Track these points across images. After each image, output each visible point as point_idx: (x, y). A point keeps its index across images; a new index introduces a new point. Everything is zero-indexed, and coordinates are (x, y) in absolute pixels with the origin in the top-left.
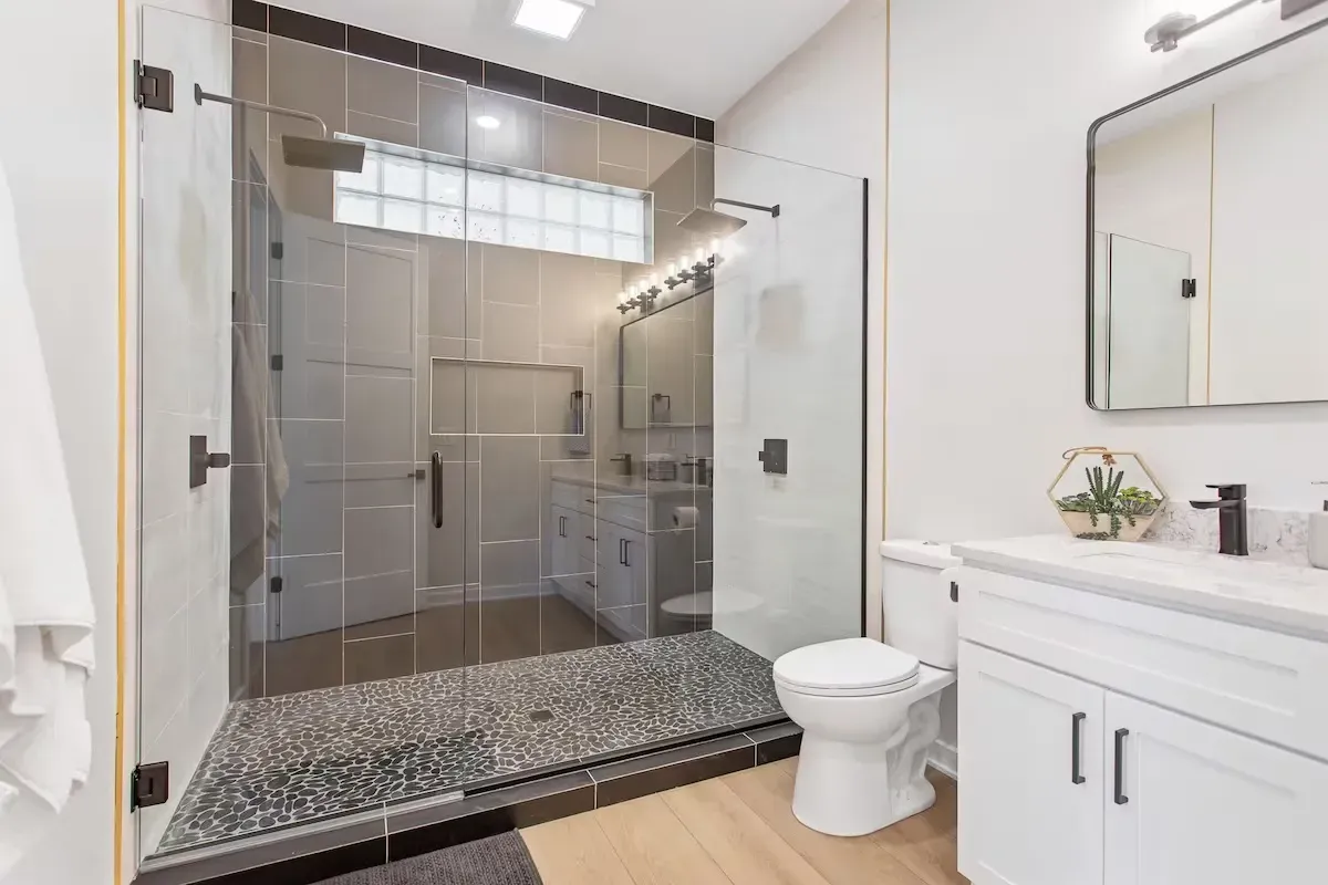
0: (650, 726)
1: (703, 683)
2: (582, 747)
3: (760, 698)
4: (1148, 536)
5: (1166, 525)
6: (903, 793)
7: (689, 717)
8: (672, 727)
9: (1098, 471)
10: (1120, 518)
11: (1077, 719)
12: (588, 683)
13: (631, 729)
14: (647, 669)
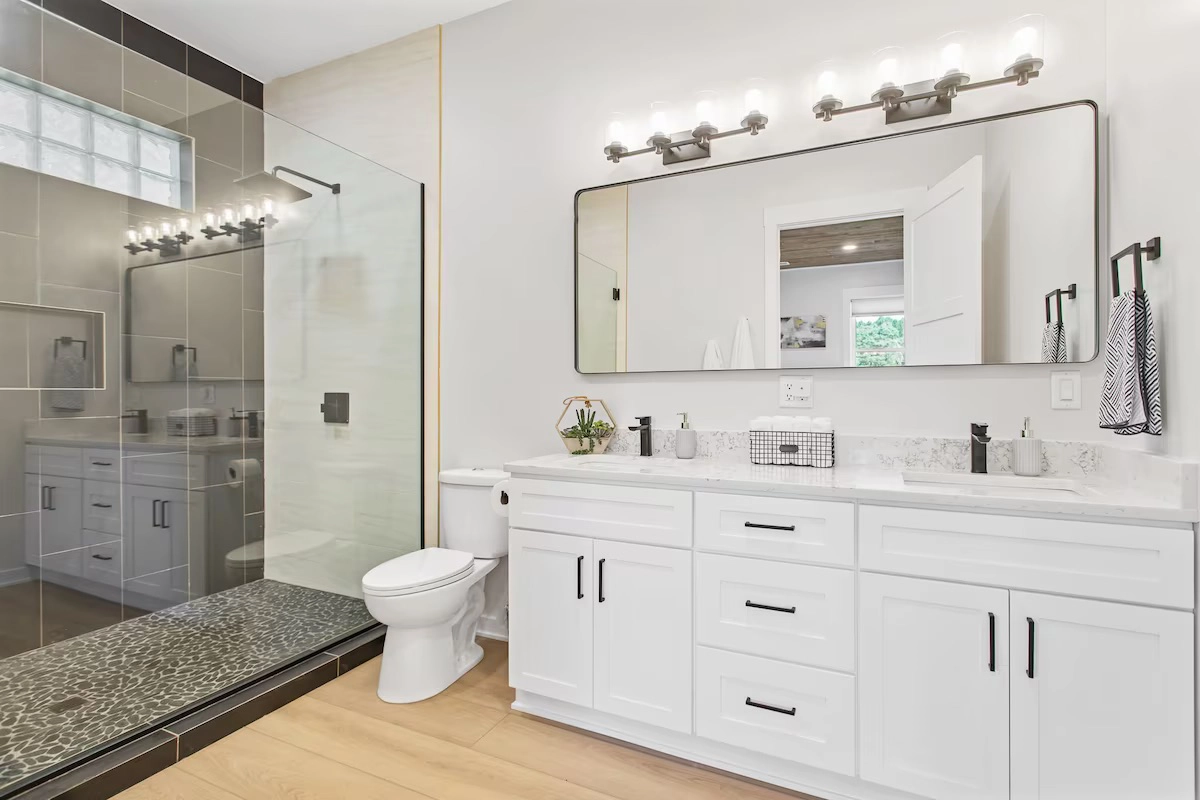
0: (220, 675)
1: (267, 626)
2: (141, 716)
3: (330, 624)
4: (608, 450)
5: (615, 443)
6: (463, 657)
7: (261, 657)
8: (245, 670)
9: (582, 411)
10: (594, 439)
11: (580, 560)
12: (124, 659)
13: (199, 684)
14: (198, 629)
